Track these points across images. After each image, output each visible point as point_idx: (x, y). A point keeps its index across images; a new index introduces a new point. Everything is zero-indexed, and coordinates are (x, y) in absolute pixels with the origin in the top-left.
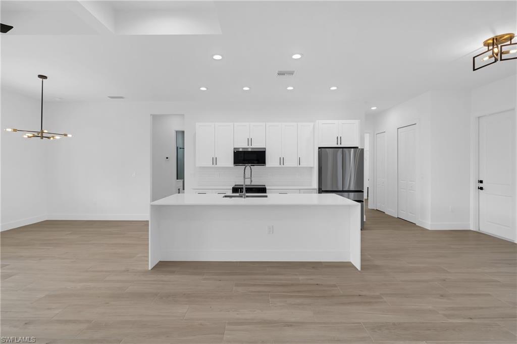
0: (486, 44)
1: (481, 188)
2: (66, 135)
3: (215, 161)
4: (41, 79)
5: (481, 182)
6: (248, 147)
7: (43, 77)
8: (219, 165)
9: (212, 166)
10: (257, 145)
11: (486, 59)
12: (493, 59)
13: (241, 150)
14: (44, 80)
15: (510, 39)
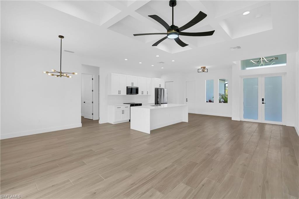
0: (201, 68)
1: (187, 101)
2: (73, 73)
3: (119, 92)
4: (60, 39)
5: (187, 99)
6: (132, 86)
7: (61, 37)
8: (121, 94)
9: (118, 94)
10: (135, 86)
11: (201, 70)
12: (202, 71)
13: (130, 87)
14: (62, 39)
15: (204, 68)
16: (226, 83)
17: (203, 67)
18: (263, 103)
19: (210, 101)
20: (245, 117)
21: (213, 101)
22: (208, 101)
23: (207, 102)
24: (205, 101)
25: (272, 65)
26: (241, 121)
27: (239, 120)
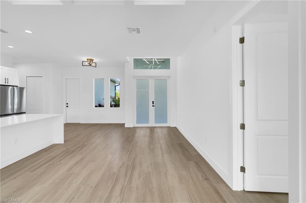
0: (87, 59)
1: (67, 106)
5: (67, 104)
11: (87, 64)
12: (89, 65)
15: (92, 60)
16: (116, 85)
17: (89, 59)
18: (153, 106)
19: (100, 106)
20: (138, 122)
21: (103, 105)
22: (98, 106)
23: (96, 106)
24: (93, 106)
25: (158, 69)
26: (134, 127)
27: (133, 127)
